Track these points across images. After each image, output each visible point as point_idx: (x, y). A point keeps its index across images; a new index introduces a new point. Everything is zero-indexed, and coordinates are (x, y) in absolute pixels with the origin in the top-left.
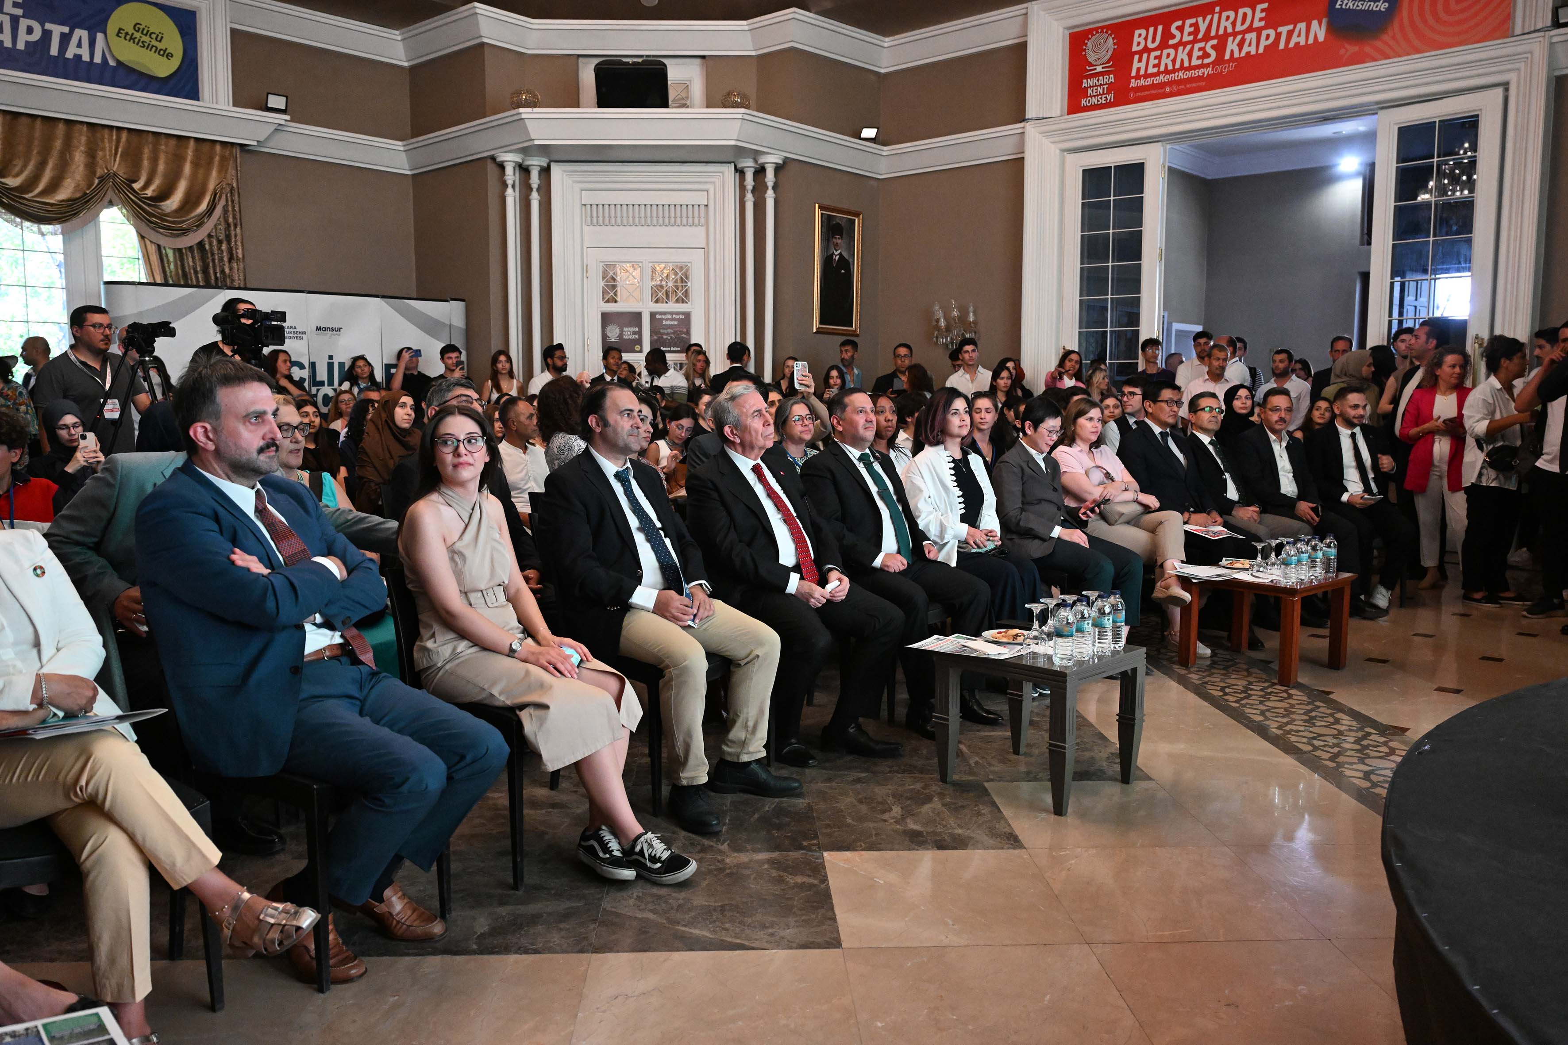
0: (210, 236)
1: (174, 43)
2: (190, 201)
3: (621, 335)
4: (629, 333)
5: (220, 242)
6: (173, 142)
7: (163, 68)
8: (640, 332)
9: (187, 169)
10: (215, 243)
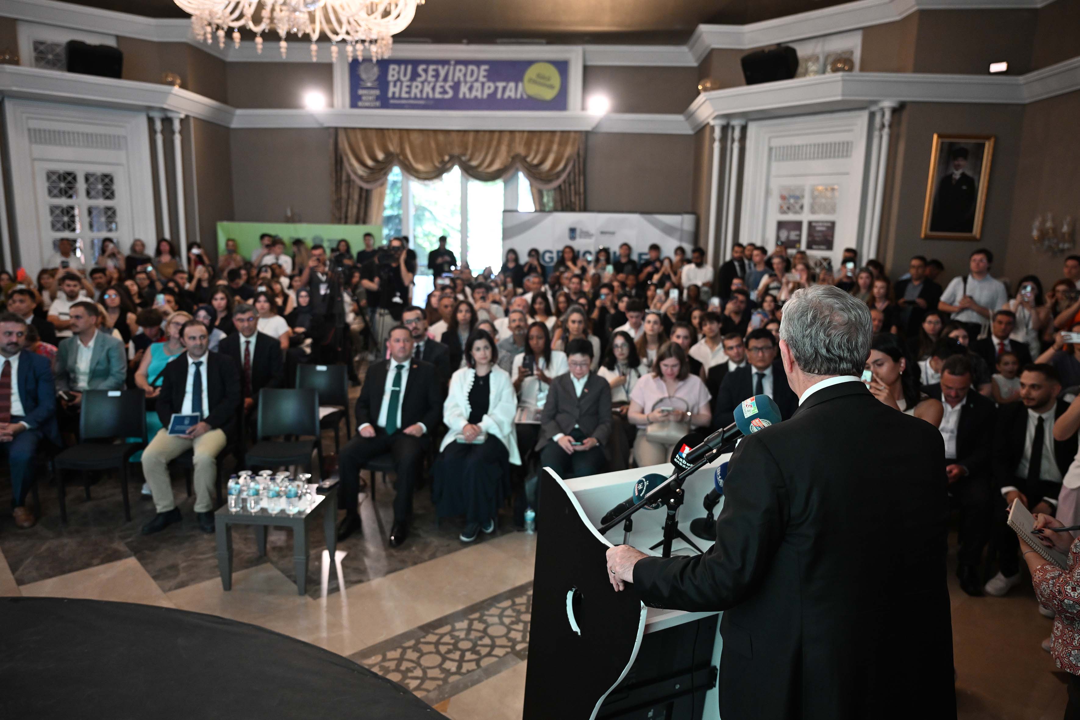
0: (564, 182)
1: (556, 80)
2: (555, 164)
3: (788, 237)
4: (793, 235)
5: (570, 185)
6: (549, 134)
7: (549, 94)
8: (800, 236)
9: (555, 147)
10: (567, 185)
